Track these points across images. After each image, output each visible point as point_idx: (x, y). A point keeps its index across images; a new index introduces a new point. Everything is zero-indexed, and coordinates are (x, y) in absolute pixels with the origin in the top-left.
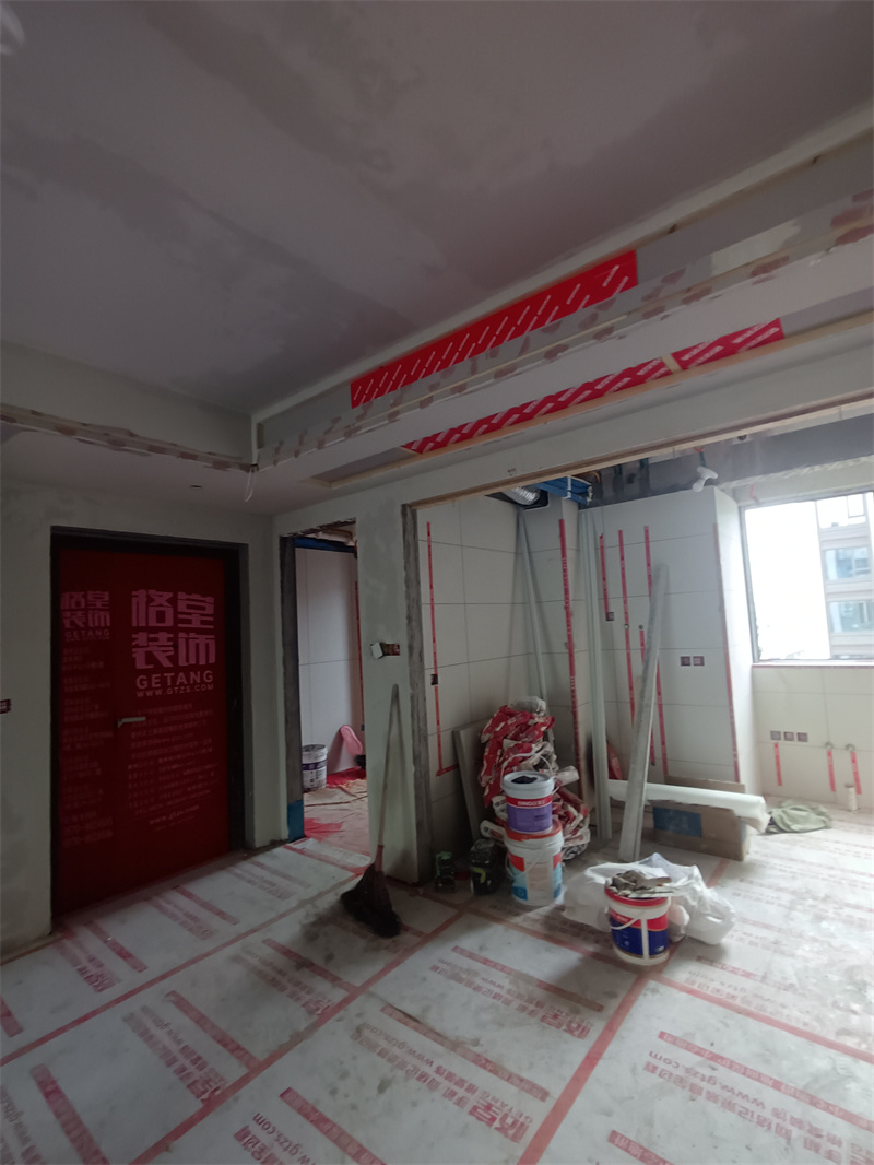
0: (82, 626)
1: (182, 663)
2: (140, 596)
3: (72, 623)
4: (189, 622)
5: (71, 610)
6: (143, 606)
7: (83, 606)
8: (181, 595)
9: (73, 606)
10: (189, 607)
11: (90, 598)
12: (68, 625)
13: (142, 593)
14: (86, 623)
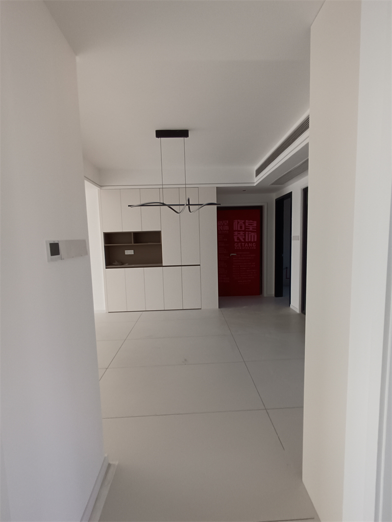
0: (222, 229)
1: (247, 240)
2: (236, 222)
3: (220, 229)
4: (249, 229)
6: (236, 225)
7: (222, 224)
8: (247, 221)
10: (249, 224)
11: (224, 222)
13: (236, 221)
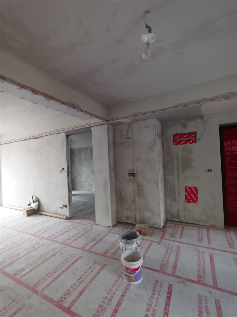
0: (231, 151)
3: (228, 150)
5: (227, 146)
7: (231, 145)
9: (228, 145)
11: (233, 142)
12: (226, 150)
14: (232, 150)
